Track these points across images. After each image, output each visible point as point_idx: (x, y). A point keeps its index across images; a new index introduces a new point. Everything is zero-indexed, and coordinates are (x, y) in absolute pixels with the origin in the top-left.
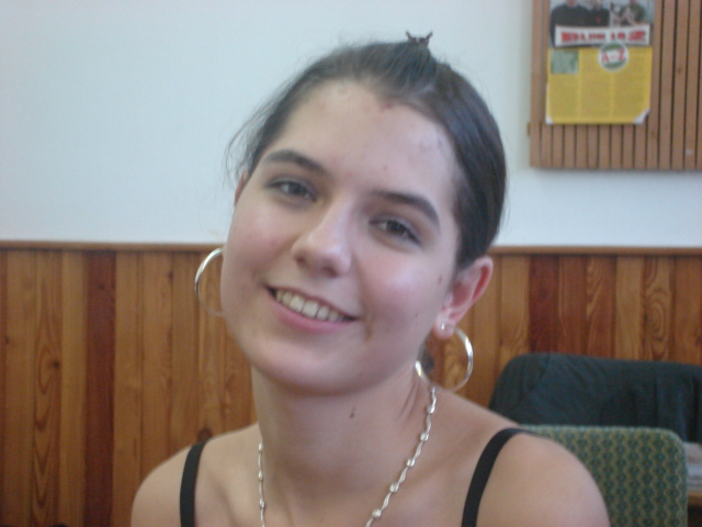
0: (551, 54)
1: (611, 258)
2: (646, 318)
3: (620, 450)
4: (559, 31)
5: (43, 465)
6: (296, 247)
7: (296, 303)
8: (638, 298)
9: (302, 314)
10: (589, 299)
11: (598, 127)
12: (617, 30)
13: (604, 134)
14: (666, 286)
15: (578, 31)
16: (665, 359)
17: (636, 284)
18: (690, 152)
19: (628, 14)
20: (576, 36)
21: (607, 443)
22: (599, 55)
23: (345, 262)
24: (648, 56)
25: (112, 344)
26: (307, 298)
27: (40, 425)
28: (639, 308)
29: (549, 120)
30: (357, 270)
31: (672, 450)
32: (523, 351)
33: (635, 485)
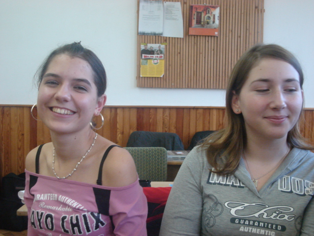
0: (141, 60)
1: (156, 108)
2: (163, 123)
3: (152, 152)
4: (143, 55)
5: (20, 158)
6: (55, 96)
7: (59, 111)
8: (162, 118)
9: (60, 114)
10: (151, 118)
11: (153, 77)
12: (156, 55)
13: (154, 79)
14: (168, 115)
15: (148, 55)
16: (168, 132)
17: (161, 115)
18: (173, 84)
19: (159, 52)
20: (147, 57)
21: (150, 151)
22: (153, 61)
23: (69, 98)
24: (163, 62)
25: (36, 130)
26: (61, 108)
27: (19, 149)
28: (162, 120)
29: (141, 76)
30: (73, 99)
31: (164, 152)
32: (136, 131)
33: (156, 160)
